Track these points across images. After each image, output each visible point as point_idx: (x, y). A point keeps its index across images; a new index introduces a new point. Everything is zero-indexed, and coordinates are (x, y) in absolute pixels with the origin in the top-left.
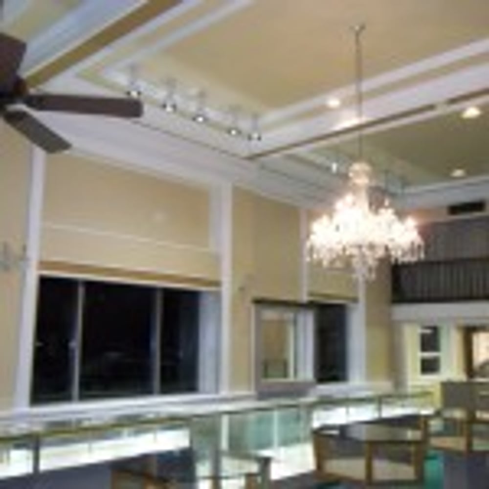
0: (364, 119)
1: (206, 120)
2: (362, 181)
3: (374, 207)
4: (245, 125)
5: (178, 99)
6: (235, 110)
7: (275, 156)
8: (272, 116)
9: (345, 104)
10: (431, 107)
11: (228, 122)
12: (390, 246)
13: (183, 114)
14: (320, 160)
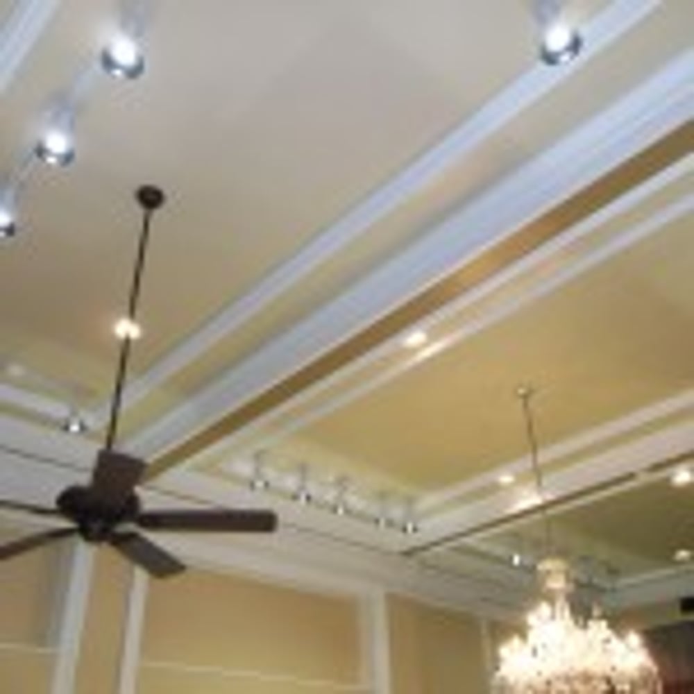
1: (348, 512)
3: (581, 622)
4: (397, 513)
5: (312, 488)
6: (382, 496)
7: (437, 549)
8: (429, 500)
9: (521, 480)
10: (631, 476)
11: (374, 510)
13: (321, 506)
14: (499, 551)
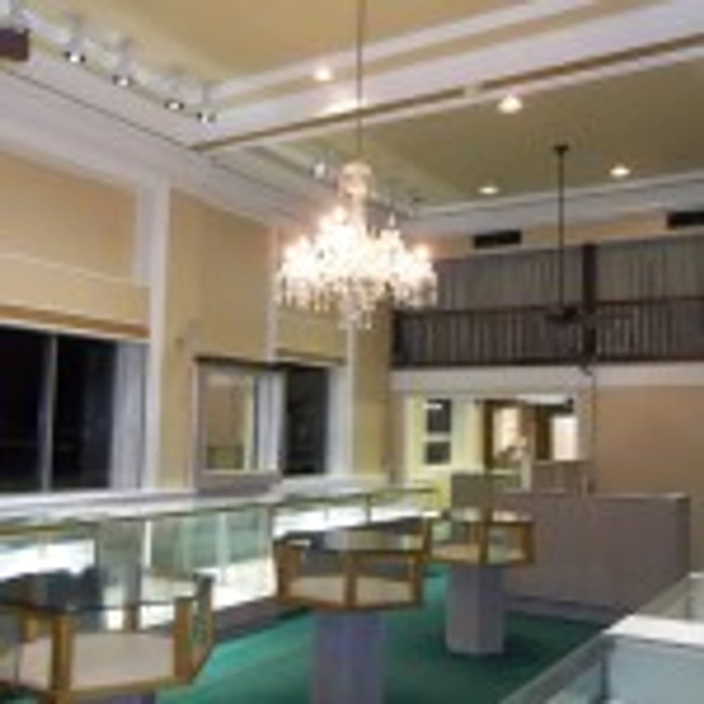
0: (365, 103)
1: (131, 82)
2: (358, 190)
3: (374, 229)
4: (193, 98)
5: (89, 46)
6: (176, 71)
8: (233, 87)
9: (340, 77)
10: (457, 93)
11: (165, 88)
12: (393, 284)
13: (98, 72)
14: (303, 159)
